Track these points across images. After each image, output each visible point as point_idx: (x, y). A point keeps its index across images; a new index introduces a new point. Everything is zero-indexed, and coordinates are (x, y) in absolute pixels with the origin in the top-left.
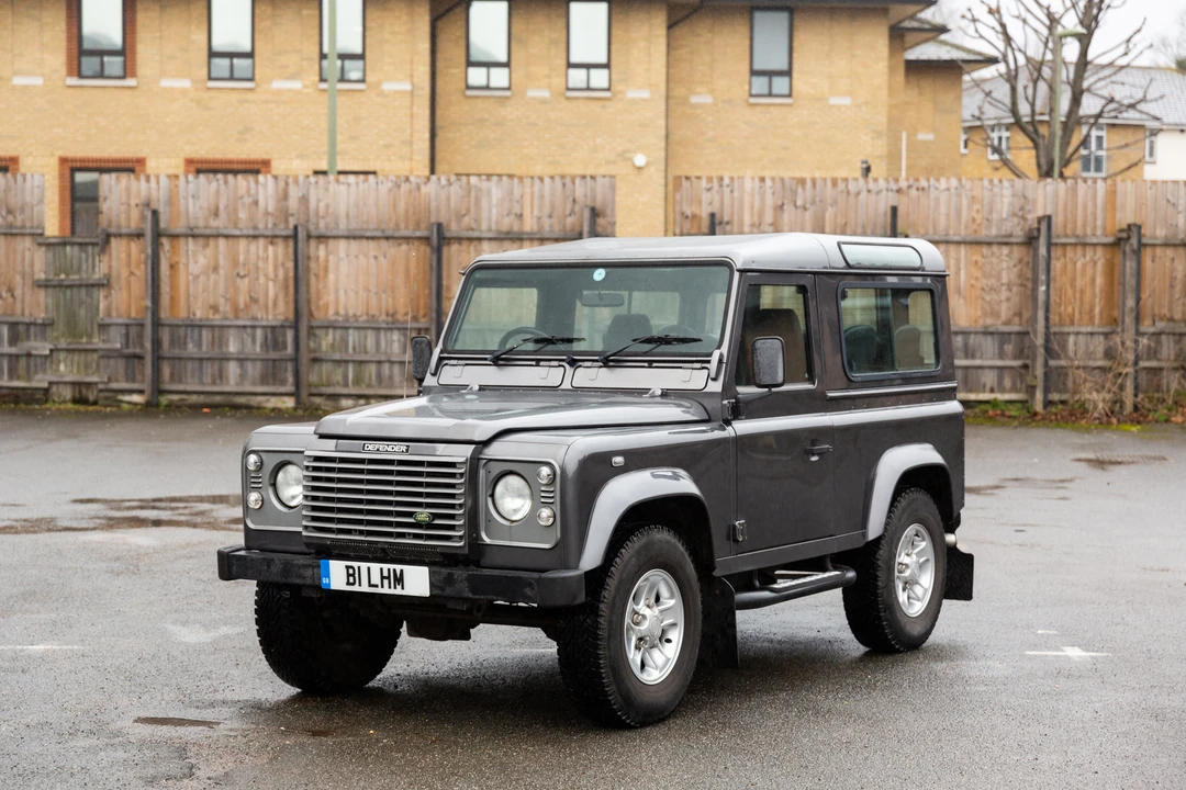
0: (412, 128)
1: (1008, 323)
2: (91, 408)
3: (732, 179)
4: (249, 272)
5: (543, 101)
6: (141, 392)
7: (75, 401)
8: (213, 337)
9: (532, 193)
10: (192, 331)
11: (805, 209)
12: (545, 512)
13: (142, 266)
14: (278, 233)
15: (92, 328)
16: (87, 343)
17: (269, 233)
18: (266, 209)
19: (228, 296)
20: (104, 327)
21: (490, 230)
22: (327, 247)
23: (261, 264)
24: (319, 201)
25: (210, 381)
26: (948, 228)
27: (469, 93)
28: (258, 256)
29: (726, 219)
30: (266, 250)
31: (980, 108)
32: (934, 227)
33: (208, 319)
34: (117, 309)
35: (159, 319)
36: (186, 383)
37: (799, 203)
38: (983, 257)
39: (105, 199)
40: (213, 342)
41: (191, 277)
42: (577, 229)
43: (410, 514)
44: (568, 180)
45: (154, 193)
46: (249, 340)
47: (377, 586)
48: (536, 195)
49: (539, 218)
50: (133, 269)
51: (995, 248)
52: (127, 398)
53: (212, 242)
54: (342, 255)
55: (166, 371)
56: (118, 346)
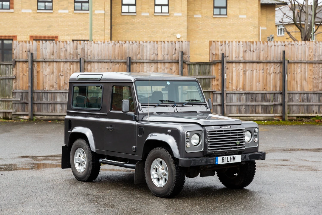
0: (105, 26)
1: (320, 90)
2: (10, 121)
3: (229, 42)
4: (64, 74)
5: (147, 17)
6: (27, 115)
7: (4, 118)
8: (52, 96)
9: (161, 47)
10: (45, 94)
11: (254, 52)
13: (27, 72)
14: (74, 60)
15: (10, 93)
16: (8, 98)
17: (71, 61)
18: (70, 52)
19: (57, 82)
20: (14, 93)
21: (147, 59)
22: (91, 65)
23: (68, 72)
24: (88, 50)
25: (51, 111)
26: (301, 58)
27: (123, 14)
28: (67, 69)
29: (227, 55)
30: (70, 66)
31: (282, 19)
32: (297, 58)
33: (50, 90)
34: (19, 87)
35: (33, 90)
36: (42, 112)
37: (251, 50)
38: (313, 68)
39: (14, 49)
40: (52, 98)
41: (44, 76)
42: (177, 59)
44: (173, 42)
45: (31, 47)
46: (64, 97)
48: (163, 47)
49: (163, 55)
50: (24, 73)
51: (317, 65)
52: (22, 117)
53: (51, 64)
54: (96, 68)
55: (36, 108)
56: (19, 99)
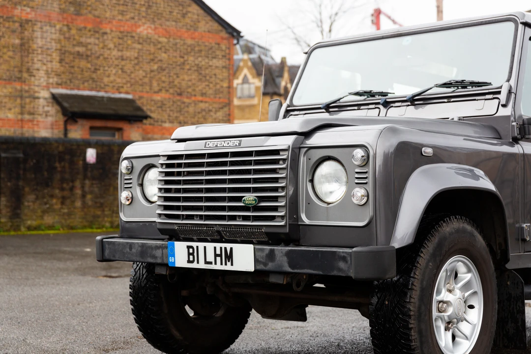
12: (359, 192)
43: (239, 199)
47: (211, 263)
